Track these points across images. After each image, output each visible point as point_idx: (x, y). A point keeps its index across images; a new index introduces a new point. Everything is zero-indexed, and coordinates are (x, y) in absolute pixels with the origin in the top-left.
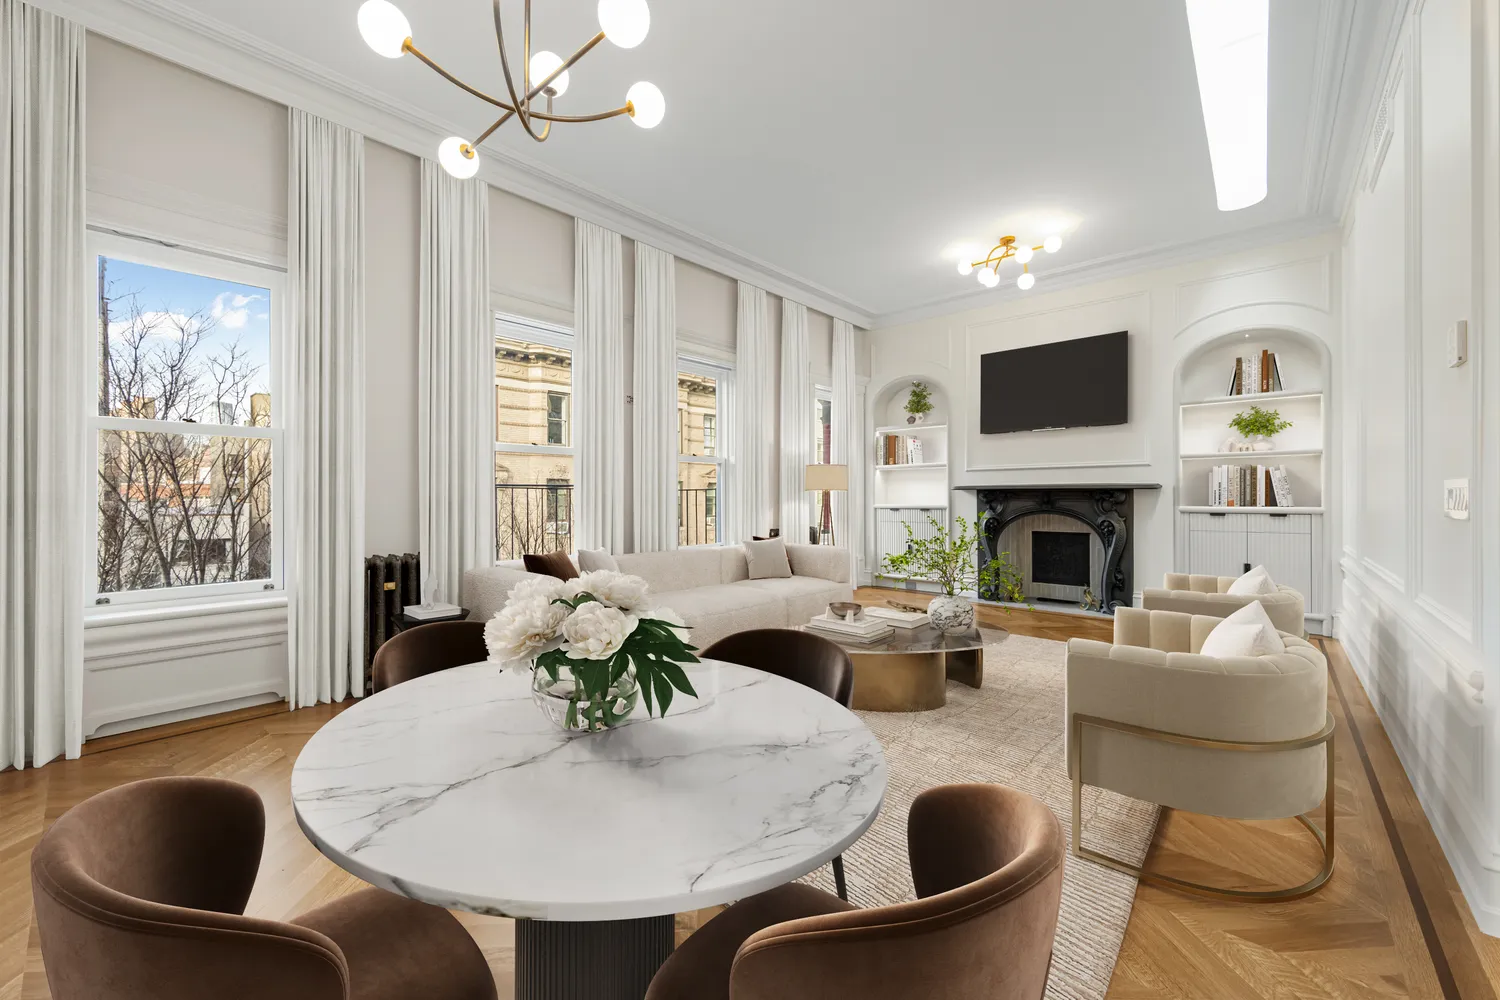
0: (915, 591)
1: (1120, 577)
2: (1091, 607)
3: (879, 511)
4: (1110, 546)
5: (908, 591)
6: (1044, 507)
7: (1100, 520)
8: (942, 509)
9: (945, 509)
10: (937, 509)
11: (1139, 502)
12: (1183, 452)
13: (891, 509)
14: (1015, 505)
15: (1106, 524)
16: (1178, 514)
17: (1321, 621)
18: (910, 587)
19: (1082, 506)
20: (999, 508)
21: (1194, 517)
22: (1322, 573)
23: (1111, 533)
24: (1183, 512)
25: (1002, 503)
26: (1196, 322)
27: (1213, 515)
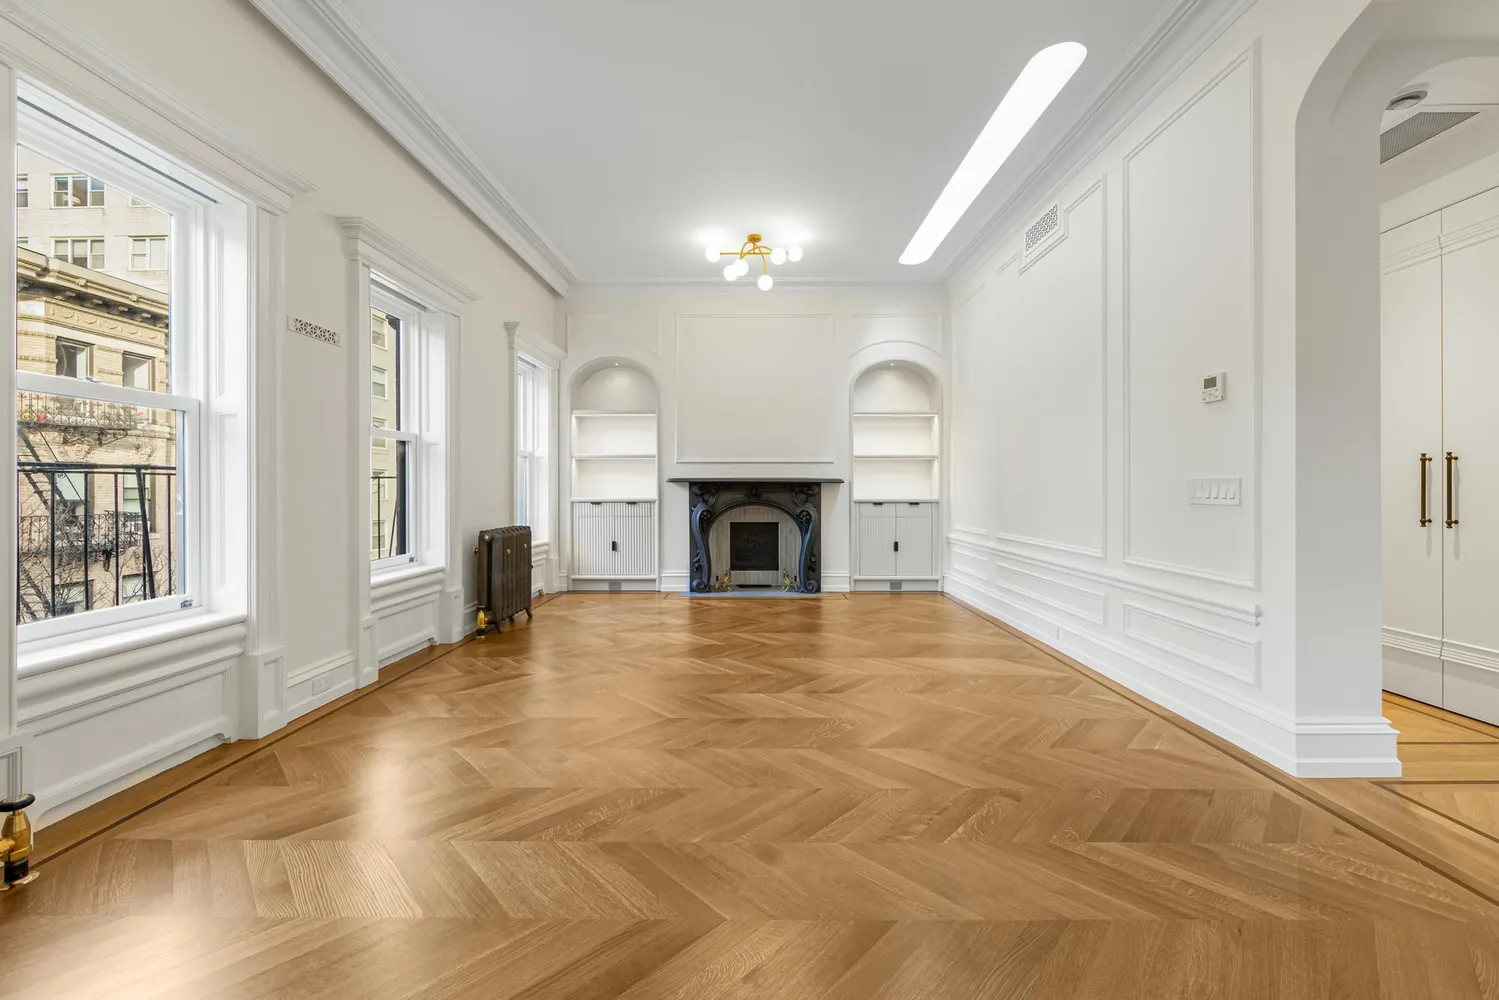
0: (619, 592)
1: (813, 560)
2: (792, 589)
3: (576, 506)
4: (807, 532)
5: (611, 592)
6: (752, 499)
7: (798, 511)
8: (651, 502)
9: (654, 502)
10: (645, 502)
11: (826, 495)
12: (855, 454)
13: (593, 503)
14: (727, 497)
15: (805, 513)
16: (853, 504)
17: (937, 581)
18: (615, 588)
19: (784, 498)
20: (712, 500)
21: (863, 506)
22: (938, 546)
23: (808, 521)
24: (856, 502)
25: (714, 495)
26: (864, 348)
27: (875, 504)
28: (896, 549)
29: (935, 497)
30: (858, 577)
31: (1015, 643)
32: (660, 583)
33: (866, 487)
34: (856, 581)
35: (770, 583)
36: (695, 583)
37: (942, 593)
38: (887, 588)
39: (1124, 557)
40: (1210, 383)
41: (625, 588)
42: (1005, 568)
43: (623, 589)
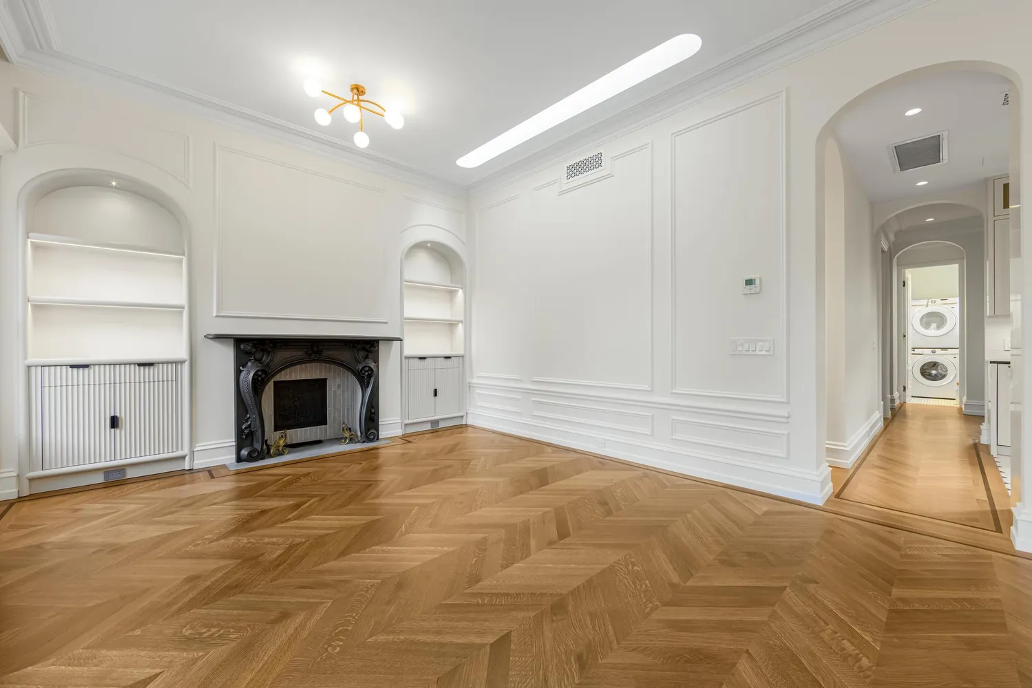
0: (123, 482)
1: (373, 411)
3: (36, 374)
4: (368, 387)
5: (108, 485)
7: (360, 367)
8: (178, 363)
9: (182, 362)
10: (168, 363)
11: (382, 348)
12: (406, 315)
13: (72, 366)
14: (282, 355)
15: (367, 369)
16: (403, 358)
17: (463, 417)
18: (116, 477)
19: (345, 356)
20: (266, 359)
21: (411, 360)
22: (464, 389)
23: (370, 376)
24: (405, 358)
25: (268, 353)
26: (408, 228)
27: (420, 358)
28: (436, 394)
29: (460, 352)
30: (407, 421)
31: (575, 456)
32: (192, 459)
33: (414, 344)
34: (406, 425)
35: (322, 439)
36: (244, 452)
37: (466, 426)
38: (428, 427)
39: (672, 389)
40: (749, 282)
41: (131, 474)
42: (539, 402)
43: (129, 476)
